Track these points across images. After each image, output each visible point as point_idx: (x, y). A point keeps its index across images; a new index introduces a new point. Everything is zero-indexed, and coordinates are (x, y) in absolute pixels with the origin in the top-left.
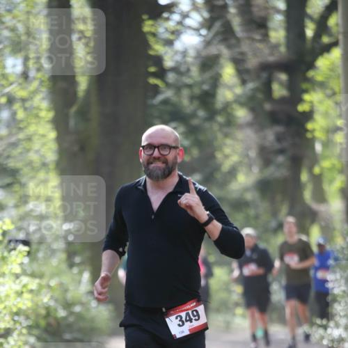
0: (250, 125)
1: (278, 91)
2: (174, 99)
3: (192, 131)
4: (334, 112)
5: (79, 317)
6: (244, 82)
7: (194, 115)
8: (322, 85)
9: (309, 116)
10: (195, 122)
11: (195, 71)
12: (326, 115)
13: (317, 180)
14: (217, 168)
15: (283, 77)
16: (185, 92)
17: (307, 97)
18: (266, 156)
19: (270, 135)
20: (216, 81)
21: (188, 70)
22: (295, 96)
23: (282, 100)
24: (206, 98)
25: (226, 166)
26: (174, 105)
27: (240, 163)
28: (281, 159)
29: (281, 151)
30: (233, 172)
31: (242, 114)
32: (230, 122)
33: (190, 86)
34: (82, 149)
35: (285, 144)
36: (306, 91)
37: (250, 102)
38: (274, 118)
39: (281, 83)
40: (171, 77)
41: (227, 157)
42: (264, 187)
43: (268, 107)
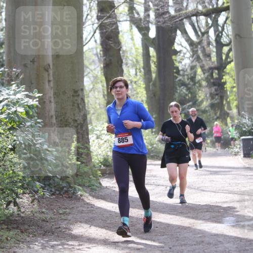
0: (207, 86)
1: (215, 76)
2: (182, 79)
3: (188, 89)
4: (233, 82)
5: (155, 148)
6: (204, 74)
7: (189, 84)
8: (228, 73)
9: (225, 83)
10: (189, 86)
11: (189, 71)
12: (230, 82)
13: (229, 103)
14: (197, 100)
15: (216, 71)
16: (186, 77)
17: (224, 77)
18: (212, 96)
19: (213, 89)
20: (195, 73)
21: (187, 70)
22: (221, 77)
23: (216, 79)
24: (193, 78)
25: (200, 99)
26: (183, 81)
27: (204, 98)
28: (217, 97)
29: (217, 94)
30: (202, 101)
31: (204, 83)
32: (200, 85)
33: (187, 75)
34: (154, 95)
35: (218, 92)
36: (224, 75)
37: (207, 79)
38: (214, 84)
39: (216, 73)
40: (181, 73)
41: (200, 97)
42: (212, 106)
43: (212, 81)
